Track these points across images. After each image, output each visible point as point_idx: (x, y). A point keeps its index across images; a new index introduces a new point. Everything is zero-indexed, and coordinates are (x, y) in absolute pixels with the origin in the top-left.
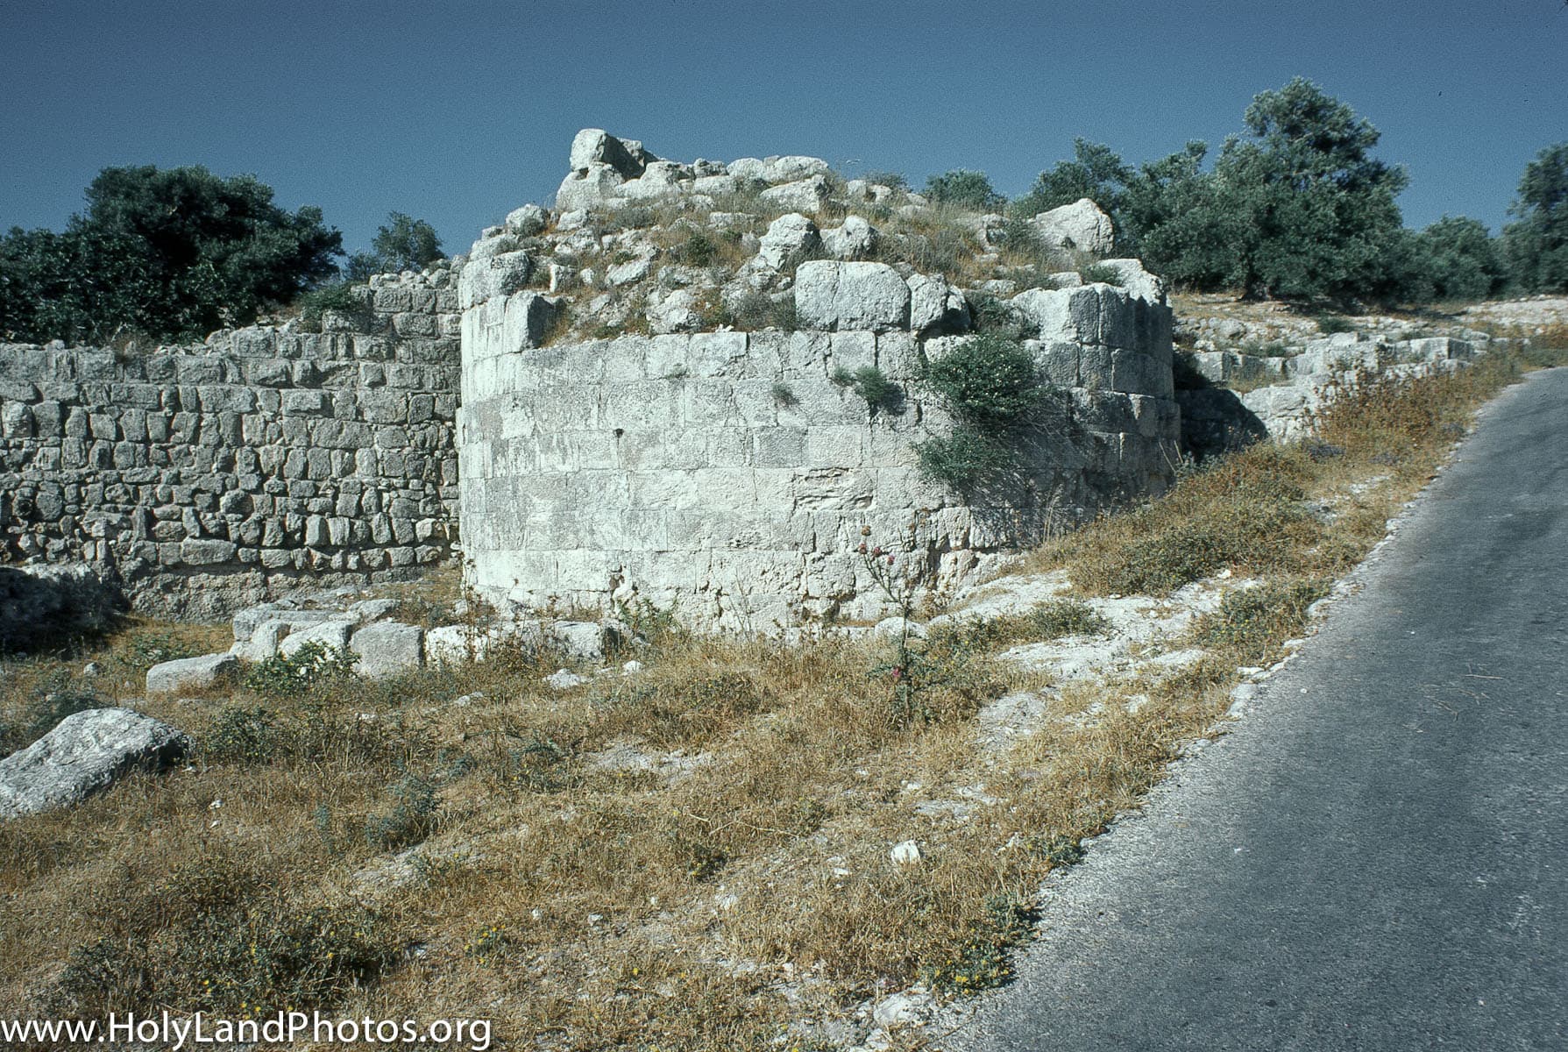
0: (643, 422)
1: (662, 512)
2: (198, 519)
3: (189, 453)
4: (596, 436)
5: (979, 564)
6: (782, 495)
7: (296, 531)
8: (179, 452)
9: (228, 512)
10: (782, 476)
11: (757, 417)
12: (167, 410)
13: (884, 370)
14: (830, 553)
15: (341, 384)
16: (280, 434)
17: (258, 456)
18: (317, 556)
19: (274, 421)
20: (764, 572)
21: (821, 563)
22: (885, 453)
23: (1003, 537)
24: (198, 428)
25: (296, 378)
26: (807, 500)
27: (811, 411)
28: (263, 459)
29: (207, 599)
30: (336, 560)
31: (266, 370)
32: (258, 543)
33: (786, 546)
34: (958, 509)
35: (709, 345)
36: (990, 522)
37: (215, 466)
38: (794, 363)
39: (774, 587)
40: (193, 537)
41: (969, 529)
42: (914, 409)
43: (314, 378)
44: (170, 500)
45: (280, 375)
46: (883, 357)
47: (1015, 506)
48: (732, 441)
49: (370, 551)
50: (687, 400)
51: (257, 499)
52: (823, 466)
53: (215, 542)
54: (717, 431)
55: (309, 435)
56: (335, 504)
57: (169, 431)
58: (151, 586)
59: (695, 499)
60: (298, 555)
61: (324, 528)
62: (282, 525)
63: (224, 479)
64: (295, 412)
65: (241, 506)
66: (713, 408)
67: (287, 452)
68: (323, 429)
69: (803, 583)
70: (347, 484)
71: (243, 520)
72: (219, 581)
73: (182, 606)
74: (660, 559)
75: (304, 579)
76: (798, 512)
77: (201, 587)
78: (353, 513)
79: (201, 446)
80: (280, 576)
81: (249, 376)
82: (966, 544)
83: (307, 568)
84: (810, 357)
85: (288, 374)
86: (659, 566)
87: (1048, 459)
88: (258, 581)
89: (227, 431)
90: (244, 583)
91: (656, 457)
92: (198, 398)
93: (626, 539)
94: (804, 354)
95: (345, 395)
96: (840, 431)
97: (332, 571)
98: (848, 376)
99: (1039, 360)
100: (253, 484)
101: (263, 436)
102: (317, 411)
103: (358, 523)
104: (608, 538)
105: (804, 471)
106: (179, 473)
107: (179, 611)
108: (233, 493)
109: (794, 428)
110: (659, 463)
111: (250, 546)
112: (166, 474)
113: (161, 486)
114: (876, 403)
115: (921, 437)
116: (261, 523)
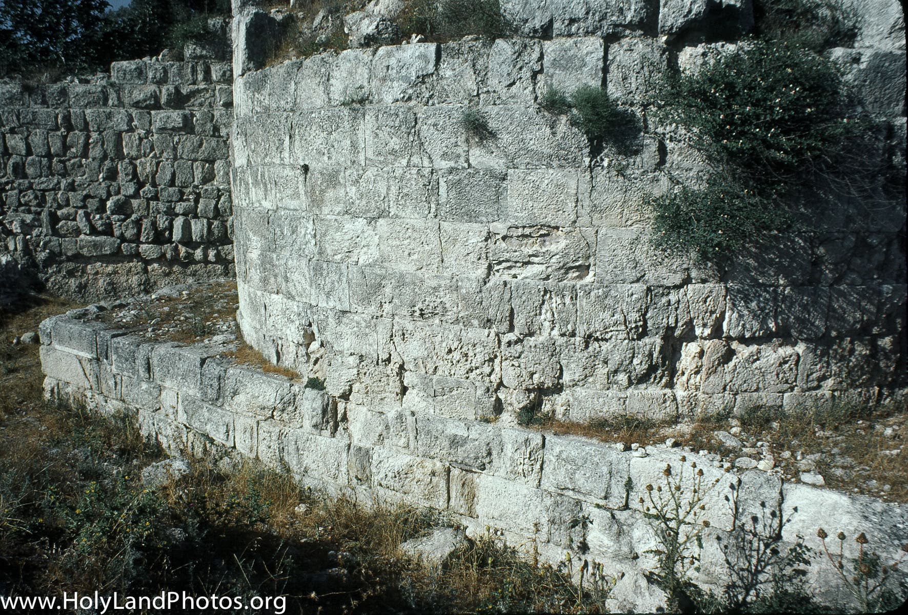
0: (326, 158)
1: (343, 267)
2: (88, 220)
3: (81, 166)
4: (288, 172)
5: (734, 360)
6: (473, 257)
7: (165, 230)
8: (74, 164)
9: (113, 213)
10: (473, 234)
11: (444, 156)
12: (63, 130)
13: (614, 91)
14: (531, 334)
15: (201, 105)
16: (152, 149)
17: (135, 167)
18: (183, 250)
19: (147, 138)
20: (450, 351)
21: (519, 347)
22: (610, 207)
23: (772, 325)
24: (86, 145)
25: (163, 100)
26: (504, 265)
27: (512, 149)
28: (139, 169)
29: (101, 283)
30: (198, 254)
31: (138, 95)
32: (136, 239)
33: (475, 322)
34: (710, 285)
35: (393, 62)
36: (754, 305)
37: (101, 176)
38: (493, 82)
39: (461, 370)
40: (85, 234)
41: (723, 314)
42: (654, 147)
43: (178, 100)
44: (68, 205)
45: (150, 99)
46: (614, 74)
47: (793, 284)
48: (414, 186)
49: (226, 247)
50: (368, 132)
51: (135, 203)
52: (525, 222)
53: (103, 238)
54: (399, 172)
55: (175, 149)
56: (196, 207)
57: (65, 147)
58: (59, 272)
59: (376, 255)
60: (168, 249)
61: (187, 227)
62: (154, 224)
63: (108, 187)
64: (162, 130)
65: (123, 208)
66: (395, 143)
67: (158, 164)
68: (187, 143)
69: (497, 369)
70: (206, 190)
71: (124, 220)
72: (110, 268)
73: (82, 288)
74: (345, 320)
75: (175, 268)
76: (495, 279)
77: (97, 273)
78: (211, 215)
79: (90, 159)
80: (156, 265)
81: (126, 100)
82: (717, 332)
83: (175, 260)
84: (514, 75)
85: (156, 97)
86: (342, 328)
87: (849, 219)
88: (139, 269)
89: (110, 147)
90: (129, 271)
91: (337, 201)
92: (85, 120)
93: (313, 292)
94: (506, 69)
95: (204, 114)
96: (549, 176)
97: (196, 263)
98: (563, 101)
99: (849, 77)
100: (131, 191)
101: (139, 151)
102: (180, 129)
103: (216, 223)
104: (299, 288)
105: (500, 228)
106: (74, 181)
107: (80, 292)
108: (115, 198)
109: (490, 172)
110: (339, 208)
111: (130, 241)
112: (63, 183)
113: (60, 193)
114: (600, 139)
115: (662, 187)
116: (138, 223)
